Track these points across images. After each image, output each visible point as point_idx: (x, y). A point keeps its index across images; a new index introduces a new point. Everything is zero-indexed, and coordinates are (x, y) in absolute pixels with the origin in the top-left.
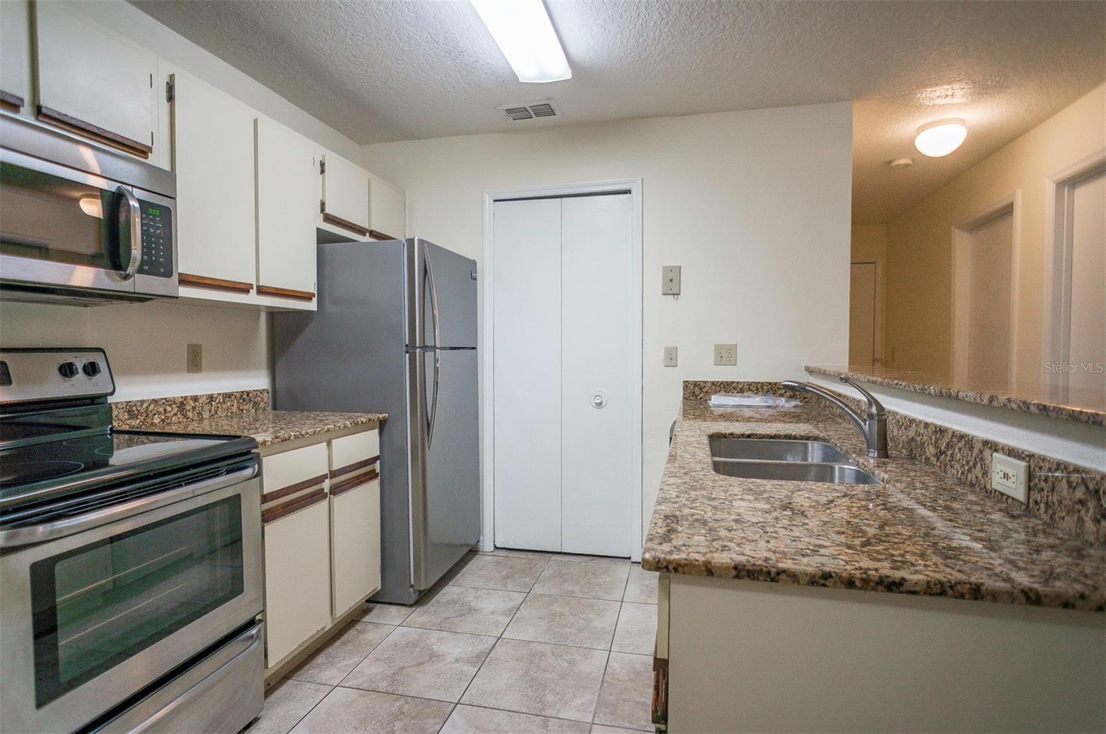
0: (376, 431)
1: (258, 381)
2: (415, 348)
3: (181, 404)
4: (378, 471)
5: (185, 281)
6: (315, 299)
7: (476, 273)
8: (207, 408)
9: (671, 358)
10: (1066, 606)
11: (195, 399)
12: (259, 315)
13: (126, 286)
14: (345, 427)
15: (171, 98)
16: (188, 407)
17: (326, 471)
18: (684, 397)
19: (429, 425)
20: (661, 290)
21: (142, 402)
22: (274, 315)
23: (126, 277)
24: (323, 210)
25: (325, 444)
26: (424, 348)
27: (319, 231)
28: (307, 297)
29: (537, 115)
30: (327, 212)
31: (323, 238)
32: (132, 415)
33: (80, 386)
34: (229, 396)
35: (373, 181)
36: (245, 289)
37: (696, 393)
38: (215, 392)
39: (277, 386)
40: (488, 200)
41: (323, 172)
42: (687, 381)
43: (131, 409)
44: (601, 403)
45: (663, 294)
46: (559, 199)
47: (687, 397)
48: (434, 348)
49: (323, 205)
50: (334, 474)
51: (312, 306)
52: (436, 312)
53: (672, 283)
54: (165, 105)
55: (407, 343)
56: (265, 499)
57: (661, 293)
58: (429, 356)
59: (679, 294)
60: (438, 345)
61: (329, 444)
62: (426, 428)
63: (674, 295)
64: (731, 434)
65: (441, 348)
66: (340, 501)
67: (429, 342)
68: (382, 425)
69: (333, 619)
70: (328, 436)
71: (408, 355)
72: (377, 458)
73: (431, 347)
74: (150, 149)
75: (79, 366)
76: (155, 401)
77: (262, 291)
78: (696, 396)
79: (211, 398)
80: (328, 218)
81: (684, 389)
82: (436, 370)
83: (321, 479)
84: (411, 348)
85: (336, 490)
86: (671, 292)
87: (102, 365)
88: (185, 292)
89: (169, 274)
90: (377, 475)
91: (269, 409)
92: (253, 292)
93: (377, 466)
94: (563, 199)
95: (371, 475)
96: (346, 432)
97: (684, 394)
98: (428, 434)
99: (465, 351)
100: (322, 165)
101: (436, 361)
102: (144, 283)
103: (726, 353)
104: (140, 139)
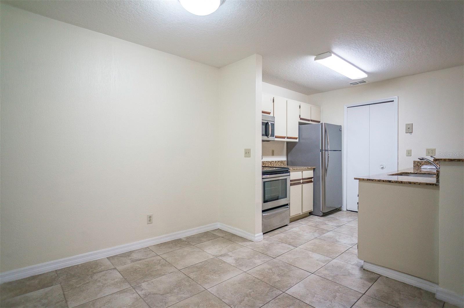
0: (313, 171)
1: (284, 159)
2: (323, 150)
3: (271, 162)
4: (313, 181)
5: (276, 137)
6: (298, 139)
7: (341, 129)
8: (275, 164)
9: (409, 153)
10: (415, 184)
11: (273, 162)
12: (284, 143)
13: (268, 139)
14: (306, 169)
15: (273, 102)
16: (272, 163)
17: (301, 178)
18: (414, 166)
19: (326, 170)
20: (405, 131)
21: (265, 161)
22: (288, 143)
23: (268, 137)
24: (300, 117)
25: (301, 172)
26: (325, 150)
27: (299, 122)
28: (296, 138)
29: (360, 83)
30: (301, 117)
31: (300, 124)
34: (279, 161)
35: (312, 107)
36: (284, 138)
37: (419, 165)
38: (276, 160)
39: (288, 160)
40: (346, 108)
41: (300, 108)
42: (415, 161)
43: (263, 162)
44: (383, 168)
45: (406, 133)
46: (369, 105)
47: (415, 166)
48: (328, 150)
49: (300, 116)
50: (303, 179)
51: (297, 140)
52: (328, 140)
53: (409, 129)
54: (273, 103)
55: (321, 149)
56: (291, 181)
57: (405, 132)
58: (326, 152)
59: (412, 133)
60: (329, 150)
61: (302, 172)
62: (325, 170)
63: (410, 133)
64: (411, 173)
65: (330, 151)
66: (304, 185)
67: (326, 149)
68: (314, 169)
69: (302, 212)
70: (302, 170)
71: (321, 152)
72: (313, 178)
73: (327, 150)
74: (271, 113)
76: (267, 162)
77: (288, 138)
78: (419, 166)
79: (276, 162)
80: (301, 119)
81: (414, 163)
82: (328, 157)
83: (300, 180)
84: (322, 150)
85: (303, 183)
86: (409, 132)
88: (276, 139)
89: (274, 136)
90: (312, 182)
91: (286, 165)
92: (286, 138)
93: (313, 180)
94: (370, 105)
95: (311, 182)
96: (306, 170)
97: (414, 165)
98: (326, 172)
99: (338, 151)
100: (300, 106)
101: (328, 154)
102: (271, 138)
103: (431, 152)
104: (269, 111)
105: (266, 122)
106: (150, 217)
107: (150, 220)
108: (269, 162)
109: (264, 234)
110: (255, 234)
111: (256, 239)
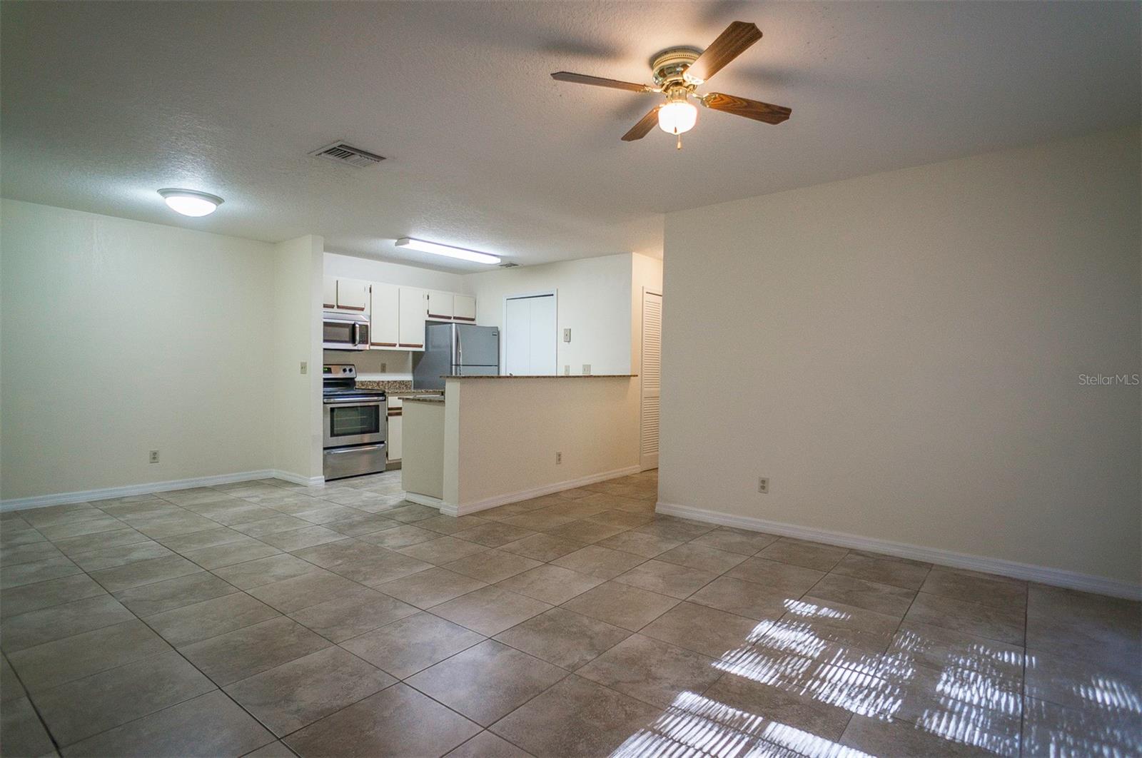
1: (408, 377)
2: (454, 364)
3: (378, 383)
5: (372, 344)
6: (424, 347)
7: (497, 332)
8: (387, 385)
9: (567, 371)
11: (383, 382)
12: (409, 354)
13: (356, 348)
15: (370, 292)
16: (380, 384)
20: (563, 340)
21: (366, 381)
23: (356, 345)
24: (428, 312)
26: (456, 365)
27: (426, 321)
28: (421, 346)
30: (430, 313)
31: (429, 323)
32: (363, 385)
33: (348, 375)
34: (395, 382)
35: (455, 296)
36: (395, 345)
38: (391, 380)
39: (415, 379)
40: (504, 300)
41: (428, 299)
43: (362, 383)
45: (564, 342)
46: (529, 299)
48: (460, 365)
51: (423, 349)
52: (461, 350)
53: (567, 337)
54: (369, 294)
56: (389, 409)
58: (458, 368)
59: (570, 341)
63: (568, 342)
65: (463, 365)
67: (458, 363)
71: (451, 368)
74: (365, 309)
75: (348, 369)
76: (370, 382)
77: (400, 345)
79: (388, 382)
80: (430, 316)
84: (451, 365)
87: (353, 369)
88: (372, 347)
89: (367, 343)
91: (412, 388)
92: (398, 346)
94: (531, 298)
99: (491, 367)
100: (428, 297)
102: (360, 347)
103: (587, 367)
104: (361, 306)
105: (353, 322)
106: (155, 454)
107: (154, 458)
108: (375, 382)
109: (326, 481)
110: (310, 477)
111: (312, 483)
